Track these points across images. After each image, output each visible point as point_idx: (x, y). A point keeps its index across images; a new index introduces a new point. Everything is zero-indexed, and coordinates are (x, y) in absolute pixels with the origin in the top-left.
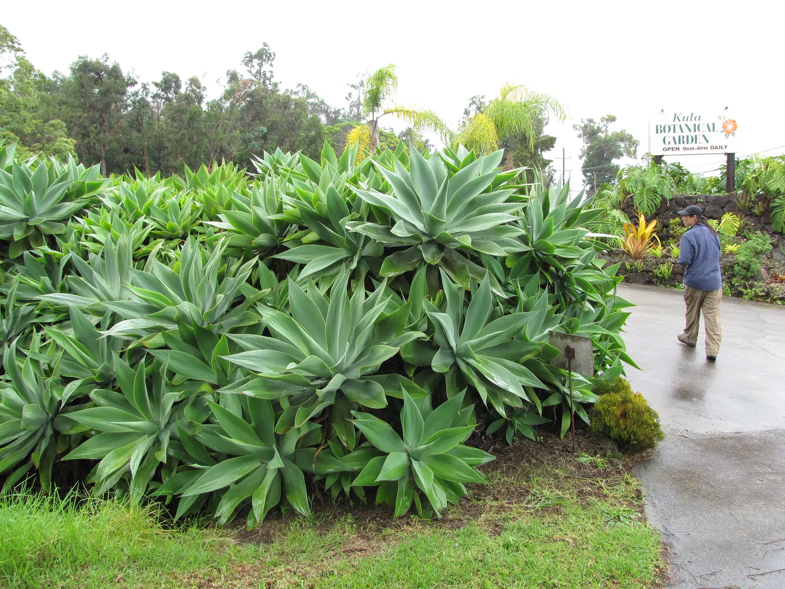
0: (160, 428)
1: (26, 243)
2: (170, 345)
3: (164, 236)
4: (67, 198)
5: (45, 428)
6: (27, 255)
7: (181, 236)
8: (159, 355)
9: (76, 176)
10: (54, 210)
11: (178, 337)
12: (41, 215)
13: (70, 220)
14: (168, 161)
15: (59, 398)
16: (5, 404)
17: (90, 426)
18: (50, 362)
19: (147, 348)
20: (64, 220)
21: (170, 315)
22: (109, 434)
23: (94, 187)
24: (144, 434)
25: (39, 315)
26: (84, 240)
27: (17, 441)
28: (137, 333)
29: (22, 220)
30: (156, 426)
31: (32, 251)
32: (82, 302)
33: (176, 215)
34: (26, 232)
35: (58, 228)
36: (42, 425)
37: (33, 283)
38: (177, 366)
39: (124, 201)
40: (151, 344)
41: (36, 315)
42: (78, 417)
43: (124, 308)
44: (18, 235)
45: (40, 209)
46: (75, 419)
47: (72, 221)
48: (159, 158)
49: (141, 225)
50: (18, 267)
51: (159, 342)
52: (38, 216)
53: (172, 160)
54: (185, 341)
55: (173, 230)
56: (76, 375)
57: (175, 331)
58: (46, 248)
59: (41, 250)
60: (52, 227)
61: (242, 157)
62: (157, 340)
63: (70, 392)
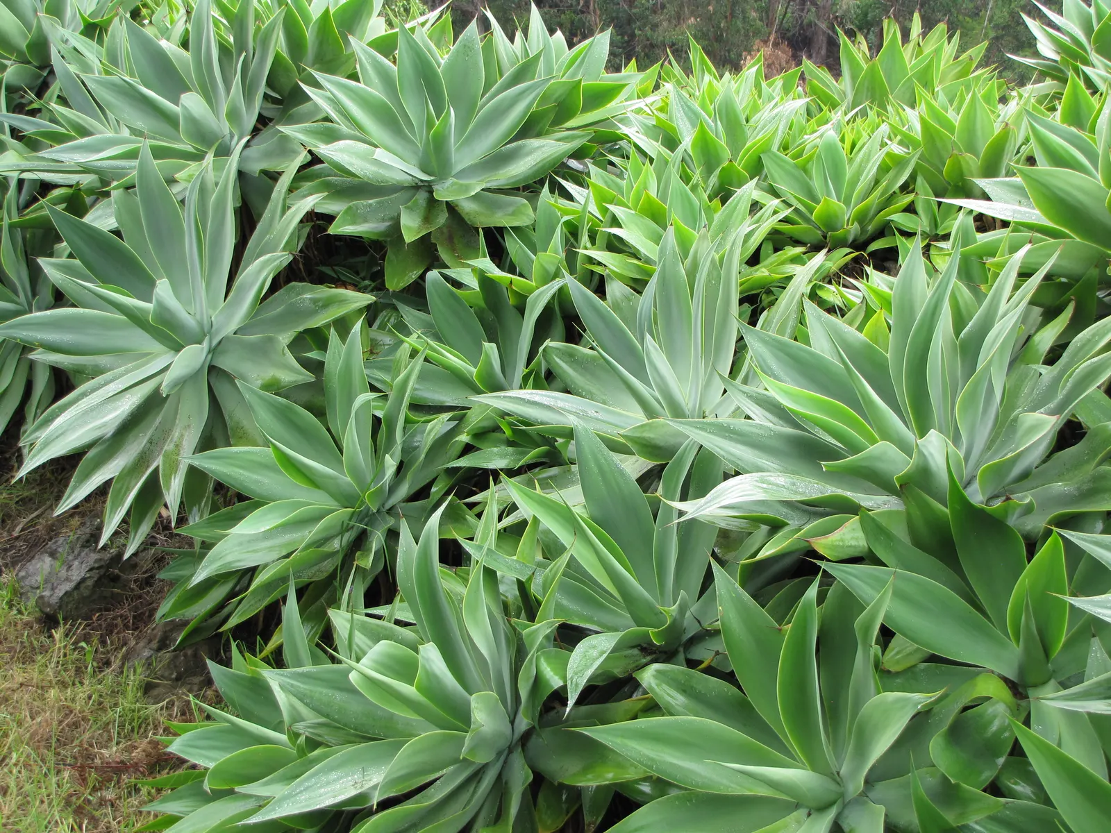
0: (842, 795)
1: (427, 252)
2: (881, 554)
3: (805, 239)
4: (529, 128)
5: (505, 762)
6: (435, 282)
7: (850, 239)
8: (853, 578)
9: (549, 70)
10: (498, 159)
11: (900, 532)
12: (463, 173)
13: (546, 188)
14: (655, 27)
15: (556, 682)
16: (419, 689)
17: (651, 767)
18: (530, 579)
19: (822, 558)
20: (529, 188)
21: (881, 466)
22: (697, 795)
23: (599, 97)
24: (797, 806)
25: (468, 449)
26: (589, 245)
27: (431, 790)
28: (770, 514)
29: (416, 187)
30: (833, 787)
31: (446, 271)
32: (600, 416)
33: (837, 176)
34: (427, 219)
35: (511, 209)
36: (499, 754)
37: (453, 359)
38: (905, 616)
39: (687, 141)
40: (833, 547)
41: (459, 449)
42: (619, 740)
43: (731, 439)
44: (411, 228)
45: (462, 158)
46: (610, 744)
47: (552, 191)
48: (630, 20)
49: (745, 206)
50: (409, 314)
51: (853, 543)
52: (456, 176)
53: (665, 24)
54: (918, 543)
55: (830, 223)
56: (590, 620)
57: (889, 514)
58: (485, 263)
59: (474, 269)
60: (493, 207)
61: (866, 15)
62: (848, 537)
63: (587, 667)
